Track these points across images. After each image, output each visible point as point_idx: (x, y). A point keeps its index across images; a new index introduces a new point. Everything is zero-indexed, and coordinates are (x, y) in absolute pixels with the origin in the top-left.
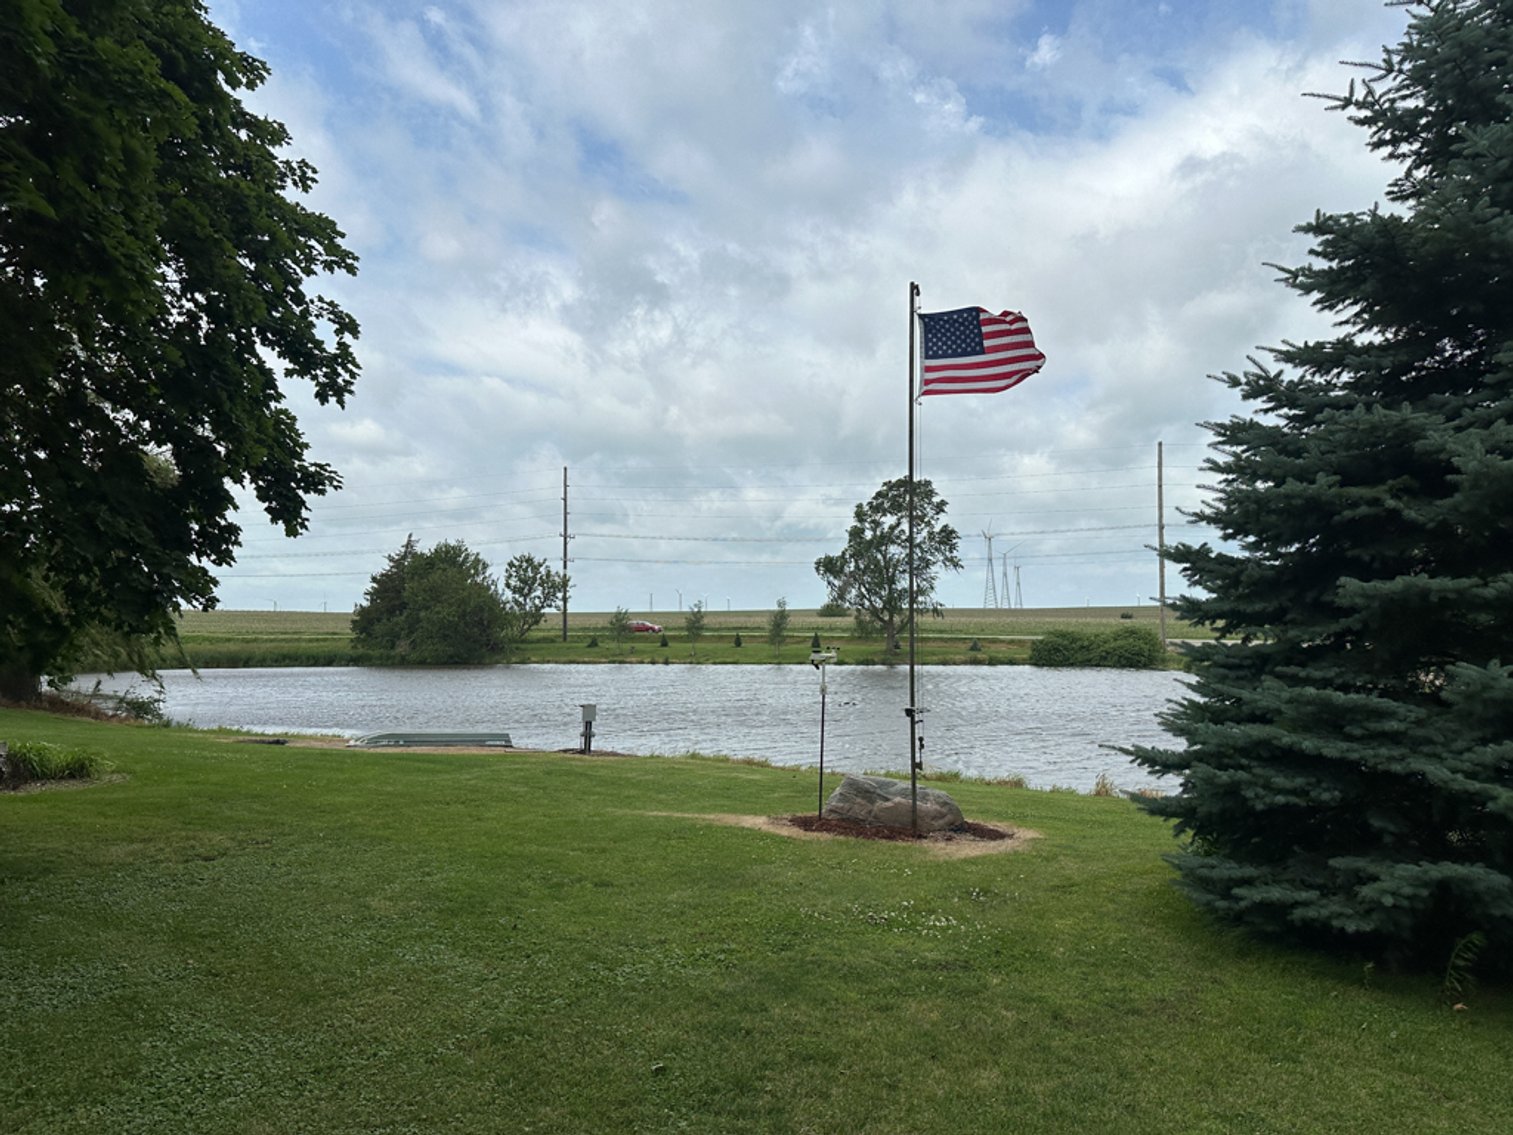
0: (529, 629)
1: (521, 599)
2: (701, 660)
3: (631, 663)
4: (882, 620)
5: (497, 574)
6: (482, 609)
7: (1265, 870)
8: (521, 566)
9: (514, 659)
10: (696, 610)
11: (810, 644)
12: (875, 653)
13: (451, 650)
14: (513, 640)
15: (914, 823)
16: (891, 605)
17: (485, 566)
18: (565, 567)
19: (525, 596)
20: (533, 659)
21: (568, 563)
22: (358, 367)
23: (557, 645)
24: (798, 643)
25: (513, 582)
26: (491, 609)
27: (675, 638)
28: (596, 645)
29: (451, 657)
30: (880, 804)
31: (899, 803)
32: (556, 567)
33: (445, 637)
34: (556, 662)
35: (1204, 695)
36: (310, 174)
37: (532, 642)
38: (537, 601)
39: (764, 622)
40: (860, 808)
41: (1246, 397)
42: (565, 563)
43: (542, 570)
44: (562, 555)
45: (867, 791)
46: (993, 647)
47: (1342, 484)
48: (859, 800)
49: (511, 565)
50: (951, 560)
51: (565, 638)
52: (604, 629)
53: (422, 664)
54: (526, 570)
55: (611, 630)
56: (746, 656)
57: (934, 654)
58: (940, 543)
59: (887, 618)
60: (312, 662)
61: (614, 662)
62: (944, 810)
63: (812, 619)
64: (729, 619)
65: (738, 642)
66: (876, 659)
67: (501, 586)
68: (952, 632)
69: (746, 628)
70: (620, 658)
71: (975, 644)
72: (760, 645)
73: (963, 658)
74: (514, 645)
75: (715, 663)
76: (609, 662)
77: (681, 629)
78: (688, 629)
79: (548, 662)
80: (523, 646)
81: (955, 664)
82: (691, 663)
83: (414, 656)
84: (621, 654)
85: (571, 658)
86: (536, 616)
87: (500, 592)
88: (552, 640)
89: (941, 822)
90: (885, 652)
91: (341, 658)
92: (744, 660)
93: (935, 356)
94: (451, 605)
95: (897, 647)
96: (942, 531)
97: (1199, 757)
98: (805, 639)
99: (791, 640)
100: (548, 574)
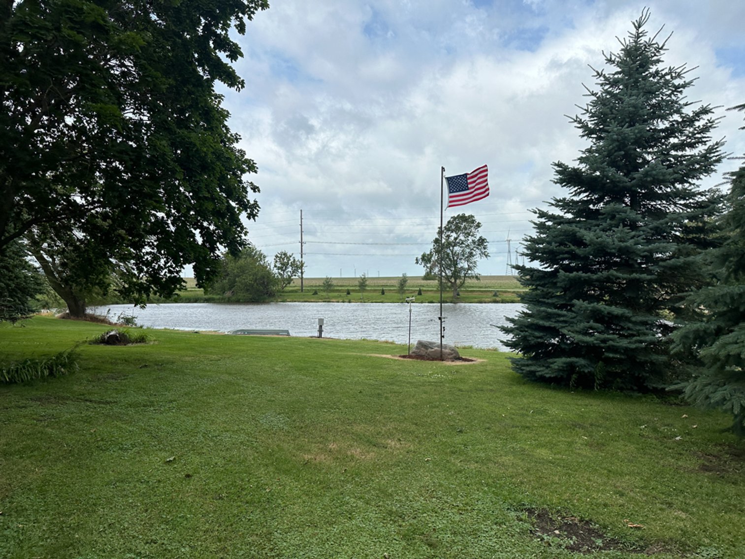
0: (285, 286)
1: (282, 272)
2: (366, 301)
3: (333, 302)
4: (451, 282)
5: (270, 261)
6: (264, 278)
7: (534, 362)
8: (281, 257)
9: (279, 300)
10: (363, 277)
11: (417, 294)
12: (447, 298)
13: (251, 296)
14: (278, 291)
15: (441, 356)
16: (456, 275)
17: (265, 257)
18: (302, 257)
19: (284, 271)
20: (288, 300)
21: (303, 255)
22: (260, 208)
23: (298, 293)
24: (411, 293)
25: (278, 265)
26: (268, 277)
27: (354, 291)
28: (317, 294)
29: (251, 299)
30: (430, 350)
31: (437, 350)
32: (298, 257)
33: (248, 290)
34: (299, 302)
35: (530, 311)
36: (238, 137)
37: (286, 292)
38: (289, 273)
39: (396, 283)
40: (423, 351)
41: (538, 217)
42: (302, 255)
43: (291, 258)
44: (300, 252)
45: (425, 346)
46: (505, 295)
47: (559, 246)
48: (423, 349)
49: (277, 256)
50: (484, 253)
51: (302, 290)
52: (320, 286)
53: (238, 302)
54: (283, 259)
55: (324, 287)
56: (386, 299)
57: (475, 298)
58: (479, 245)
59: (453, 281)
60: (187, 301)
61: (325, 302)
62: (452, 352)
63: (419, 281)
64: (378, 281)
65: (383, 292)
66: (448, 301)
67: (272, 266)
68: (486, 287)
69: (387, 286)
70: (328, 300)
71: (496, 294)
72: (394, 294)
73: (489, 300)
74: (279, 294)
75: (372, 302)
76: (323, 302)
77: (356, 286)
78: (360, 286)
79: (295, 301)
80: (282, 294)
81: (485, 303)
82: (361, 302)
83: (234, 298)
84: (328, 298)
85: (306, 300)
86: (289, 280)
87: (272, 269)
88: (296, 291)
89: (451, 356)
90: (452, 297)
91: (201, 299)
92: (386, 301)
93: (453, 192)
94: (250, 275)
95: (458, 295)
96: (479, 240)
97: (517, 329)
98: (414, 291)
99: (407, 292)
100: (294, 260)
